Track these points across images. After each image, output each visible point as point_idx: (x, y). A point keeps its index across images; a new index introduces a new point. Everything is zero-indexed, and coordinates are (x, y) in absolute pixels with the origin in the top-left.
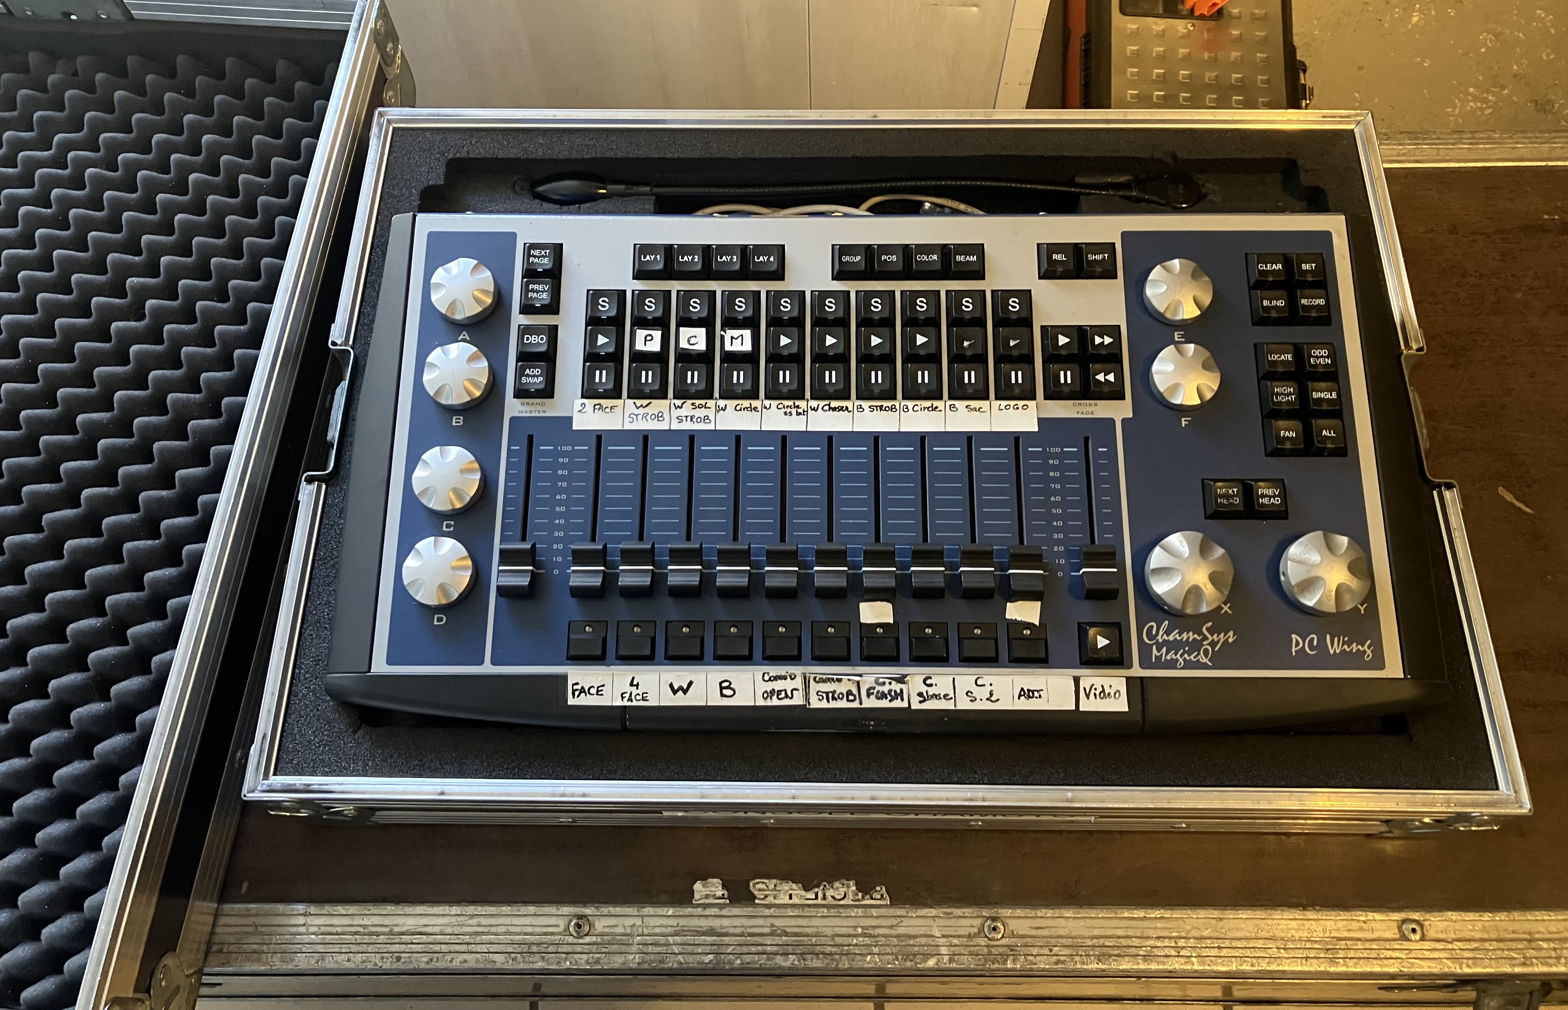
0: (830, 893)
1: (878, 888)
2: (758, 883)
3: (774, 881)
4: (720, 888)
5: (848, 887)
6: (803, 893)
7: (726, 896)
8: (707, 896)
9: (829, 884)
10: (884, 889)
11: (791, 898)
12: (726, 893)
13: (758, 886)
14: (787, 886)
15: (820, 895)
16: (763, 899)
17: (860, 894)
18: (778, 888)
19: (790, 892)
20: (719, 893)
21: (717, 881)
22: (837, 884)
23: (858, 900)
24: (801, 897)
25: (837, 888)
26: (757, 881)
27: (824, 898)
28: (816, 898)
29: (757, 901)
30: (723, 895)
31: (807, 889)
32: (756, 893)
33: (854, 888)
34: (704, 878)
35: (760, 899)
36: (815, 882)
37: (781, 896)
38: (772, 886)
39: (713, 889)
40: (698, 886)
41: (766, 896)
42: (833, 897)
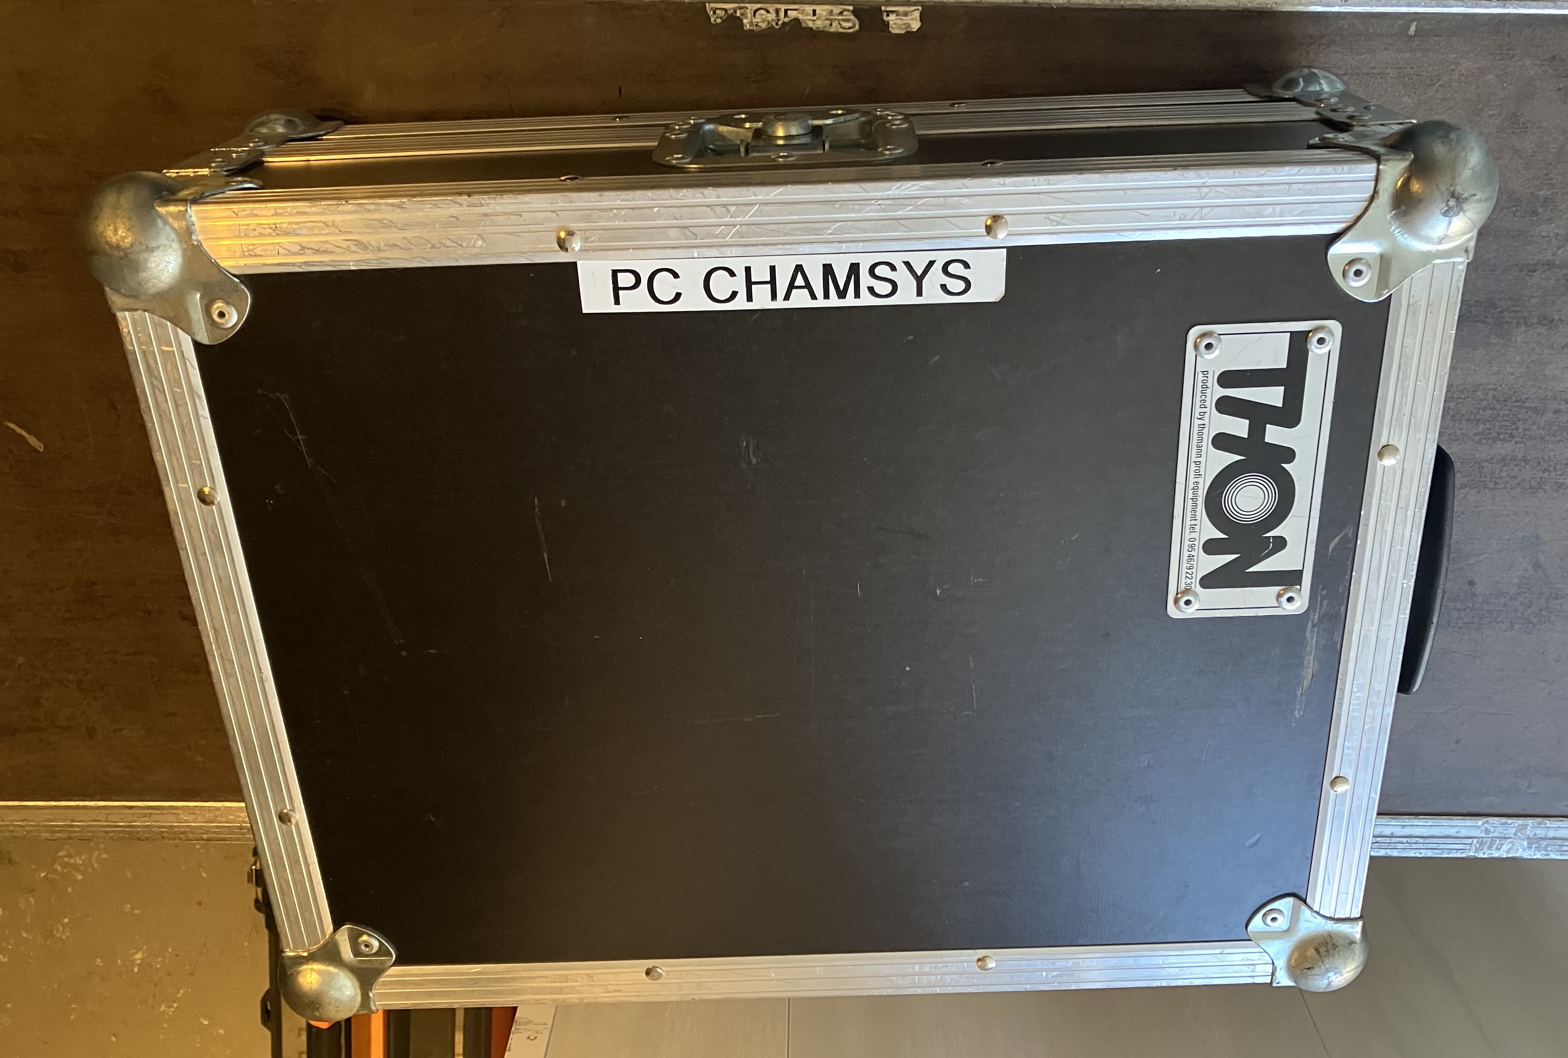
0: (772, 16)
1: (719, 21)
2: (850, 28)
3: (833, 30)
4: (891, 23)
5: (751, 23)
6: (801, 17)
7: (885, 14)
8: (906, 14)
9: (772, 26)
10: (712, 20)
11: (814, 11)
12: (885, 18)
13: (850, 24)
14: (819, 24)
15: (782, 14)
16: (845, 10)
17: (738, 14)
18: (828, 22)
19: (815, 18)
20: (892, 17)
21: (895, 31)
22: (764, 25)
23: (740, 8)
24: (803, 12)
25: (763, 21)
26: (851, 31)
27: (777, 11)
28: (786, 11)
29: (851, 8)
30: (888, 15)
31: (797, 21)
32: (852, 17)
33: (745, 21)
34: (909, 34)
35: (848, 10)
36: (787, 28)
37: (825, 13)
38: (835, 24)
39: (900, 22)
40: (916, 25)
41: (841, 13)
42: (768, 12)
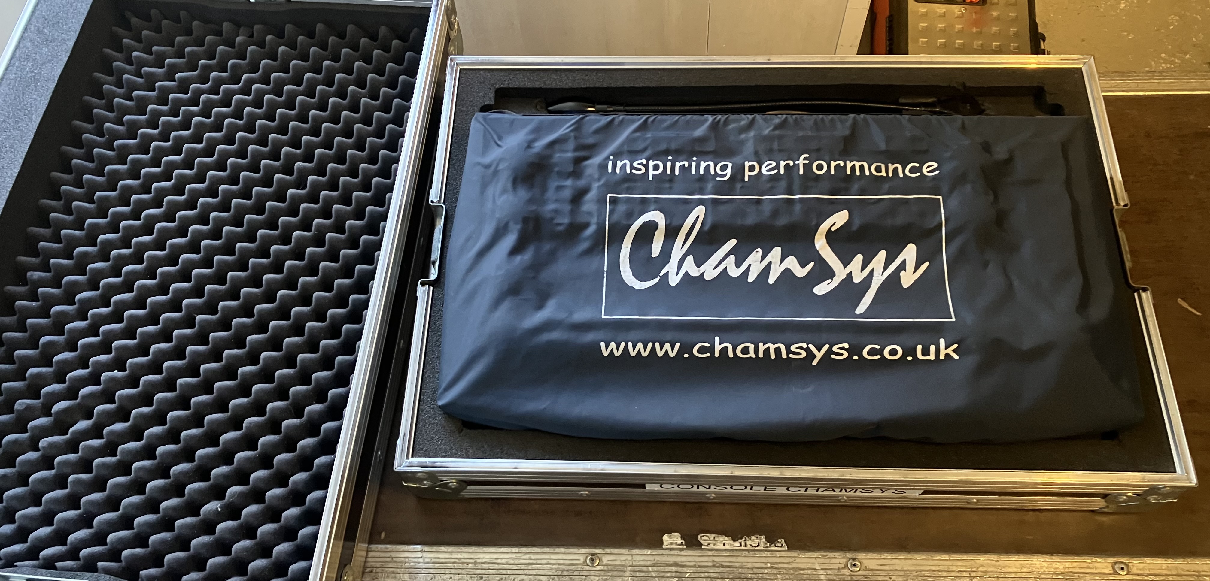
0: (749, 543)
1: (779, 540)
2: (703, 536)
3: (713, 535)
4: (680, 539)
5: (761, 539)
6: (732, 542)
7: (683, 544)
8: (672, 544)
9: (748, 537)
10: (783, 541)
11: (724, 545)
12: (683, 541)
13: (703, 538)
14: (722, 538)
15: (743, 544)
16: (707, 546)
17: (768, 544)
18: (716, 539)
19: (724, 542)
20: (679, 542)
21: (678, 535)
22: (753, 538)
23: (767, 547)
24: (731, 545)
25: (753, 540)
26: (703, 535)
27: (746, 545)
28: (741, 546)
29: (703, 547)
30: (682, 543)
31: (734, 540)
32: (702, 542)
33: (764, 540)
34: (669, 533)
35: (705, 546)
36: (739, 536)
37: (718, 544)
38: (712, 538)
39: (675, 539)
40: (665, 537)
41: (709, 544)
42: (751, 545)
